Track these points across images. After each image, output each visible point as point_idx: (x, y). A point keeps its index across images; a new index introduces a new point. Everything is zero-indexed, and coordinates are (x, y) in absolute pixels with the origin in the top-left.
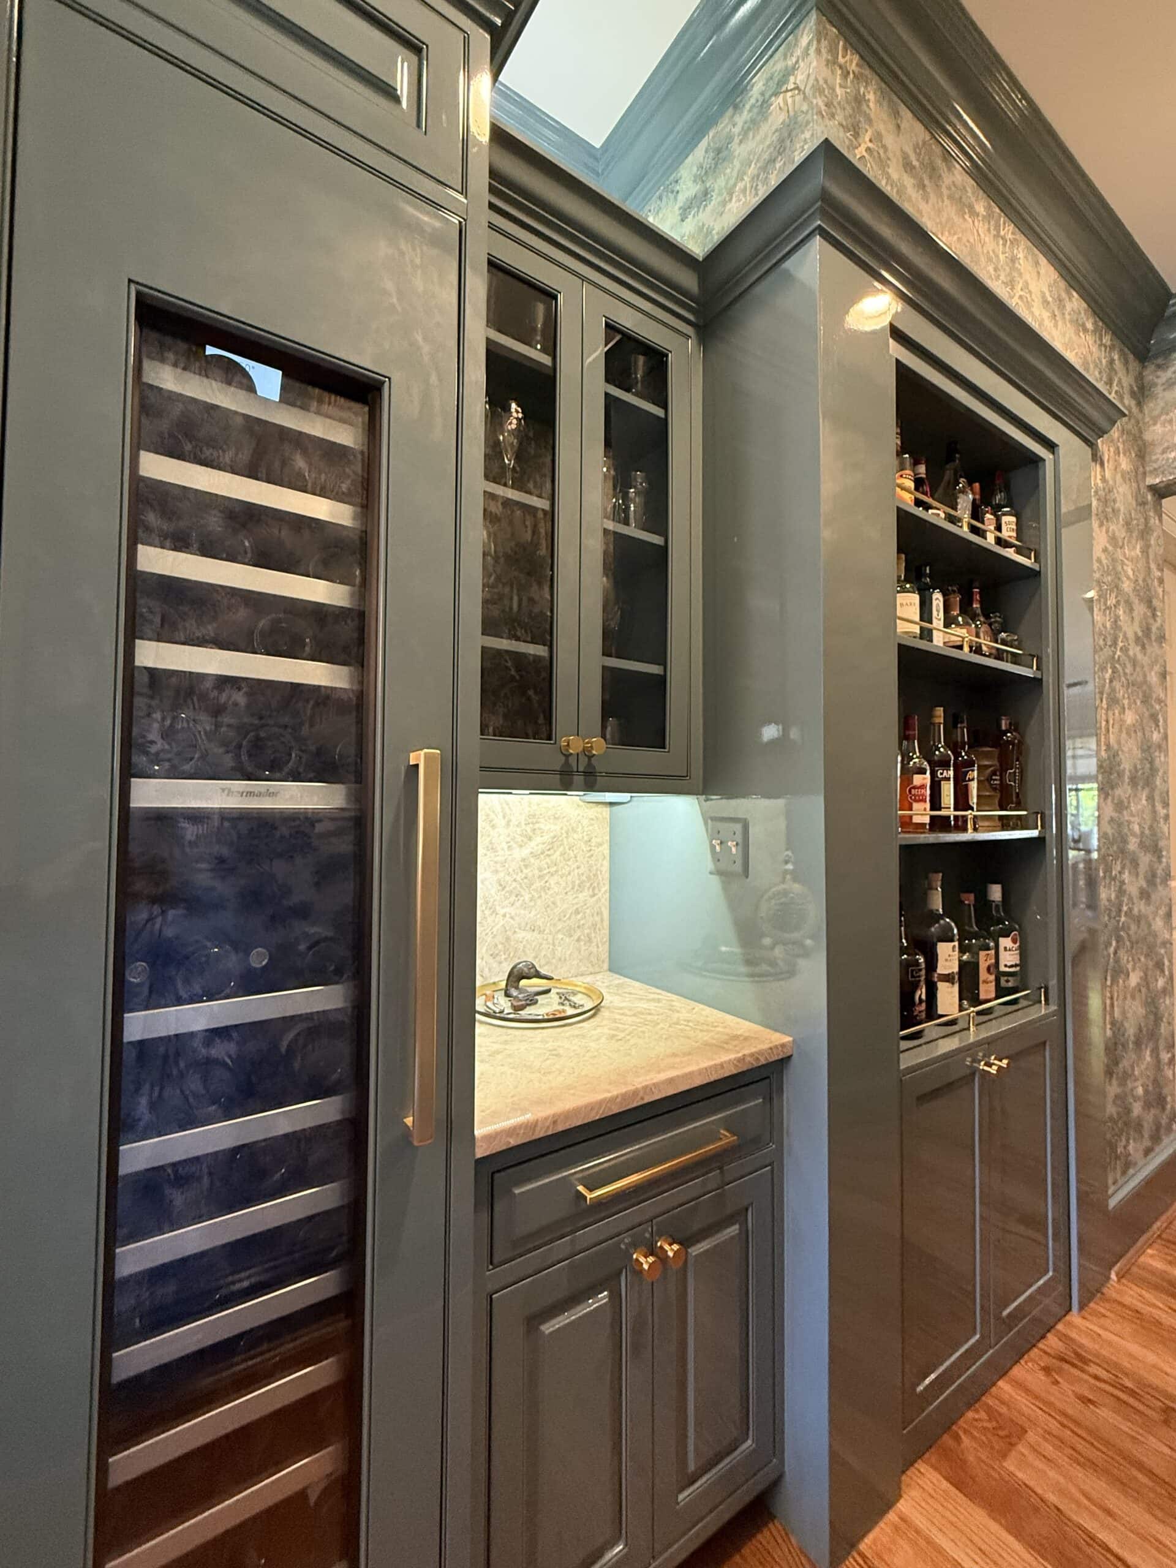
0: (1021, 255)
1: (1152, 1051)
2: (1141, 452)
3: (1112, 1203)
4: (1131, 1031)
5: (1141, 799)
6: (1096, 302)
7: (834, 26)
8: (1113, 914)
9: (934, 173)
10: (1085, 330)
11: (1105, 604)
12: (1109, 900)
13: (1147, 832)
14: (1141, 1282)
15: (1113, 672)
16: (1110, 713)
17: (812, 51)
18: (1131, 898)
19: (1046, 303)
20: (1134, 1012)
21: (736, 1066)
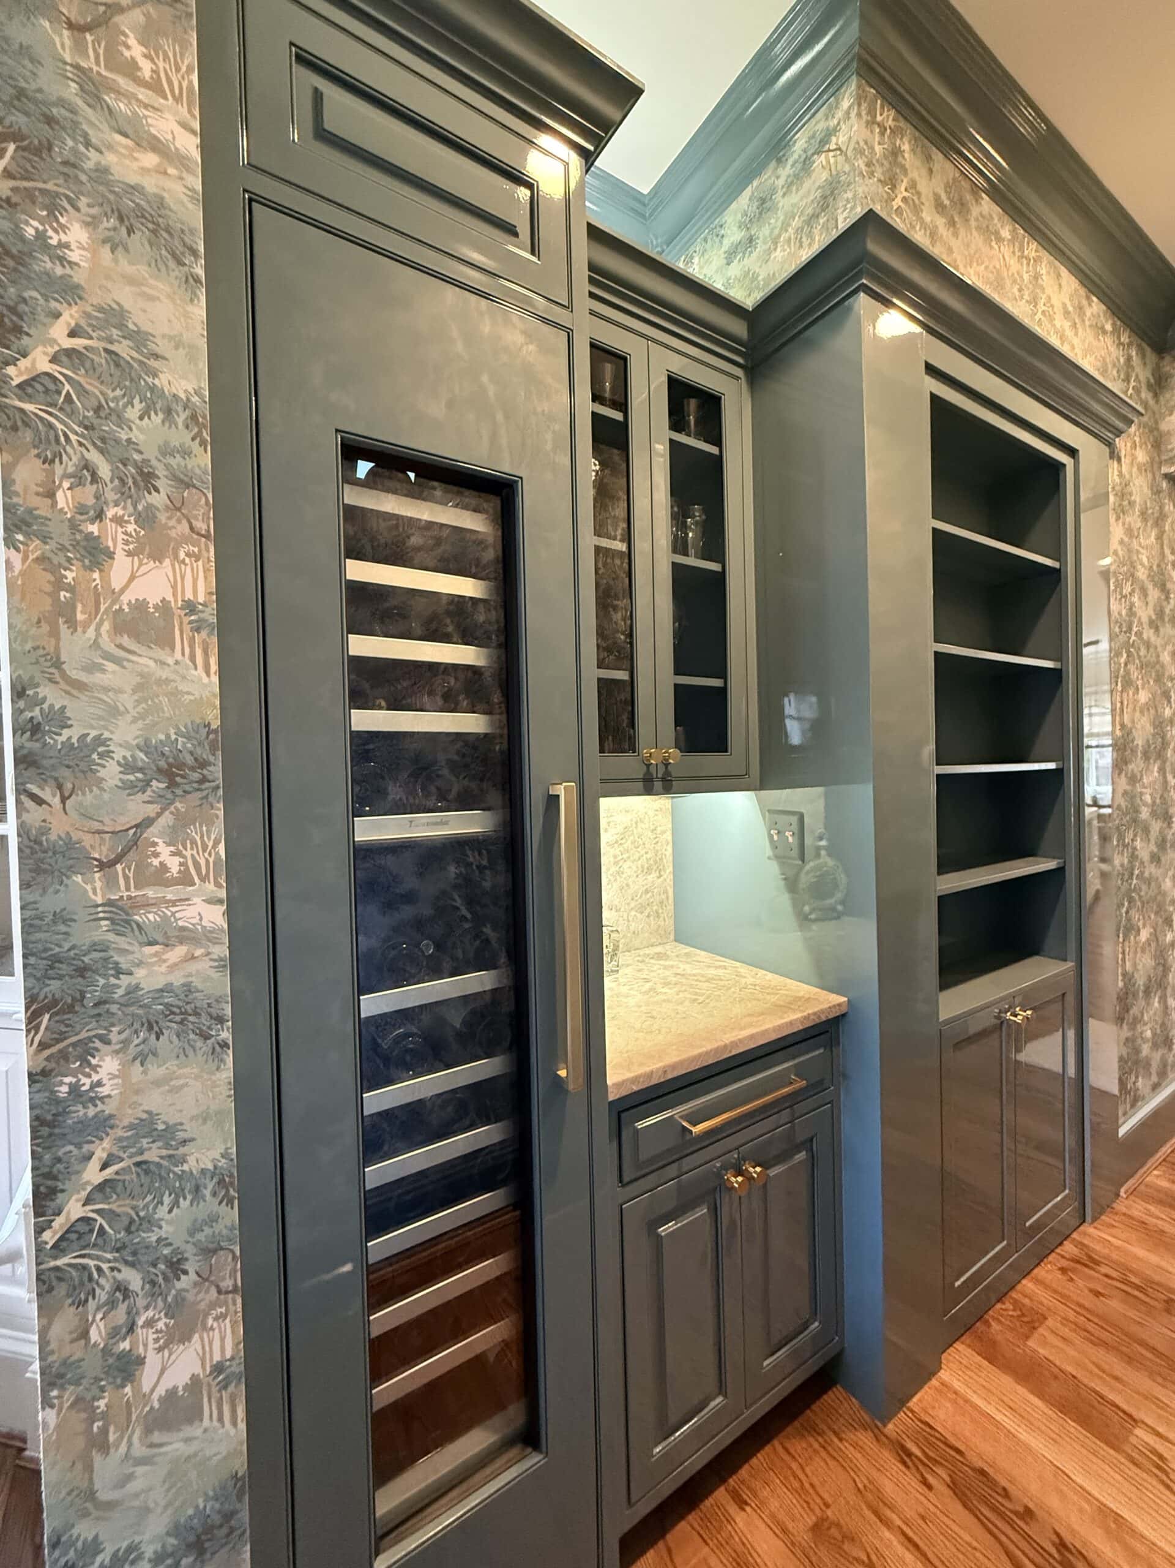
0: (1044, 272)
1: (1160, 998)
2: (1157, 442)
3: (1122, 1131)
4: (1141, 981)
5: (1152, 772)
6: (1114, 302)
7: (872, 87)
8: (1126, 877)
9: (962, 207)
10: (1104, 332)
11: (1121, 593)
12: (1122, 865)
13: (1158, 801)
14: (1148, 1198)
15: (1128, 656)
16: (1125, 695)
17: (853, 114)
18: (1142, 863)
19: (1066, 313)
20: (1145, 963)
21: (802, 1023)
